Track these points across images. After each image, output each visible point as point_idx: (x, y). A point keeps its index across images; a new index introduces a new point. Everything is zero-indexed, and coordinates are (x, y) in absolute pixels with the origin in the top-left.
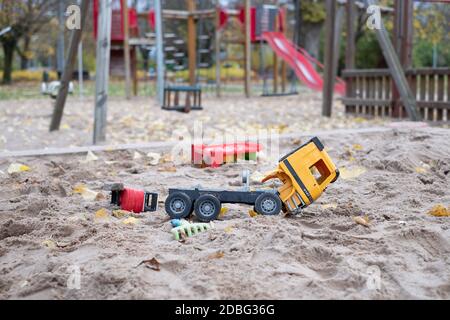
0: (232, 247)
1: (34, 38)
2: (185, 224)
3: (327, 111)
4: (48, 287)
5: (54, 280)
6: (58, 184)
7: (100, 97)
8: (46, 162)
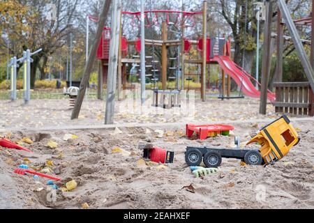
0: (238, 181)
1: (50, 58)
2: (201, 169)
3: (263, 111)
4: (125, 201)
5: (128, 196)
6: (102, 146)
7: (110, 95)
8: (88, 134)
